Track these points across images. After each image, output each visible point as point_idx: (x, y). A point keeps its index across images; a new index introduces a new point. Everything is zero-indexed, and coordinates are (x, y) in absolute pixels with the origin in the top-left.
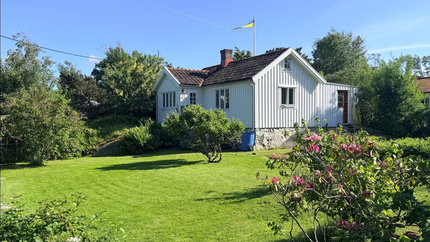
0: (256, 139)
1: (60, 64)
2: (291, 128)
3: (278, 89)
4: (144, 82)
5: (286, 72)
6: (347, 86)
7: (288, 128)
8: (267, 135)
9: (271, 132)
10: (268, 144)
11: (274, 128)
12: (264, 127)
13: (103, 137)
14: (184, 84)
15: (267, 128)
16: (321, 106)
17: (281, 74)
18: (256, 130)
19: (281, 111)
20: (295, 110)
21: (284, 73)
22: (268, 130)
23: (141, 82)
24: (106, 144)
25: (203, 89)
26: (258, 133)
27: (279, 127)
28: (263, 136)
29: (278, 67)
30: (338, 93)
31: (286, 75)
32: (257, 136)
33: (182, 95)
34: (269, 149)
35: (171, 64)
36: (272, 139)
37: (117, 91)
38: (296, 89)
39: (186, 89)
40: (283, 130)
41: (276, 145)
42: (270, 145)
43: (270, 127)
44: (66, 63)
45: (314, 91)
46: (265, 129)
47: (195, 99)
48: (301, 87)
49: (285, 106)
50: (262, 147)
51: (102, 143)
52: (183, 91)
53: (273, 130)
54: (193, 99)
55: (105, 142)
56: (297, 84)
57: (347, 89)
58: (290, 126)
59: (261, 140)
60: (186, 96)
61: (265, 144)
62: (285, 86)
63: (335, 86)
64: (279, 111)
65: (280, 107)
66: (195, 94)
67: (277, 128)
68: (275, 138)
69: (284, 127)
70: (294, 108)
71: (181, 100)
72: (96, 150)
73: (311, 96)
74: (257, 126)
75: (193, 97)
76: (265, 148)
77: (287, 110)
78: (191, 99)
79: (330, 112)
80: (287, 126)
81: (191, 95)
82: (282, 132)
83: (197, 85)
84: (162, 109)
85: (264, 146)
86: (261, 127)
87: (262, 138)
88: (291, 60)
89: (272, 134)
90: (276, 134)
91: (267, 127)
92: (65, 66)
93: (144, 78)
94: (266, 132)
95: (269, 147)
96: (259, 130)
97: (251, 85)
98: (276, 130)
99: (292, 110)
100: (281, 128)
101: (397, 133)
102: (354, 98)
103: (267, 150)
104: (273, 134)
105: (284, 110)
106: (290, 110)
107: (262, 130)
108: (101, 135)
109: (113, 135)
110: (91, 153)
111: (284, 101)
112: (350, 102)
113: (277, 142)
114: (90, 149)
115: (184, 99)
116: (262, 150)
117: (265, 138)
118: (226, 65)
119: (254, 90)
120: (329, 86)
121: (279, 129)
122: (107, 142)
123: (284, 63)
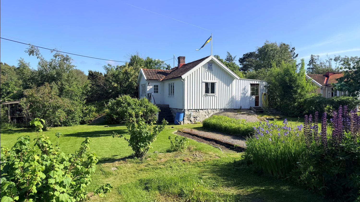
0: (185, 116)
1: (105, 66)
2: (212, 109)
3: (202, 83)
4: (131, 78)
5: (209, 72)
6: (258, 81)
7: (210, 109)
8: (193, 114)
9: (197, 112)
10: (194, 120)
11: (199, 109)
12: (191, 108)
13: (98, 113)
14: (150, 79)
15: (194, 110)
16: (237, 94)
17: (205, 73)
18: (185, 111)
19: (205, 98)
20: (216, 98)
21: (207, 73)
22: (195, 110)
23: (129, 78)
24: (98, 117)
25: (163, 82)
26: (187, 113)
27: (203, 108)
28: (190, 115)
29: (203, 68)
30: (251, 86)
31: (209, 74)
32: (185, 115)
33: (148, 86)
34: (195, 124)
35: (169, 65)
36: (198, 117)
37: (113, 83)
38: (216, 83)
39: (151, 83)
40: (206, 111)
41: (201, 121)
42: (196, 121)
43: (196, 108)
44: (109, 65)
45: (231, 84)
46: (193, 110)
47: (157, 89)
48: (220, 82)
49: (208, 94)
50: (189, 122)
51: (96, 116)
52: (149, 84)
53: (198, 110)
54: (156, 89)
55: (98, 116)
56: (217, 80)
57: (258, 83)
58: (211, 108)
59: (189, 117)
60: (151, 87)
61: (192, 120)
62: (207, 81)
63: (248, 81)
64: (203, 98)
65: (204, 95)
66: (157, 86)
67: (202, 110)
68: (199, 116)
69: (207, 108)
70: (215, 96)
71: (148, 90)
72: (92, 120)
73: (228, 88)
74: (186, 108)
75: (156, 88)
76: (191, 123)
77: (209, 97)
78: (155, 89)
79: (244, 98)
80: (209, 108)
81: (155, 86)
82: (206, 112)
83: (158, 80)
84: (141, 95)
85: (191, 121)
86: (189, 108)
87: (190, 116)
88: (213, 64)
89: (197, 114)
90: (200, 113)
91: (194, 108)
92: (108, 67)
93: (130, 76)
94: (193, 112)
95: (195, 122)
96: (187, 110)
97: (182, 80)
98: (201, 111)
99: (214, 97)
100: (205, 109)
101: (291, 114)
102: (264, 89)
103: (193, 124)
104: (199, 113)
105: (207, 97)
106: (211, 97)
107: (190, 111)
108: (97, 111)
109: (103, 111)
110: (89, 123)
111: (207, 91)
112: (260, 92)
113: (202, 119)
114: (89, 120)
115: (150, 89)
116: (189, 124)
117: (192, 116)
118: (180, 67)
119: (184, 84)
120: (243, 81)
121: (204, 110)
122: (99, 116)
123: (207, 66)
